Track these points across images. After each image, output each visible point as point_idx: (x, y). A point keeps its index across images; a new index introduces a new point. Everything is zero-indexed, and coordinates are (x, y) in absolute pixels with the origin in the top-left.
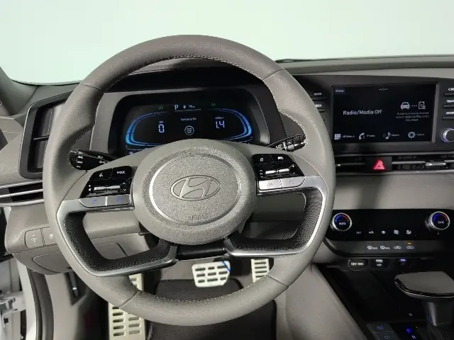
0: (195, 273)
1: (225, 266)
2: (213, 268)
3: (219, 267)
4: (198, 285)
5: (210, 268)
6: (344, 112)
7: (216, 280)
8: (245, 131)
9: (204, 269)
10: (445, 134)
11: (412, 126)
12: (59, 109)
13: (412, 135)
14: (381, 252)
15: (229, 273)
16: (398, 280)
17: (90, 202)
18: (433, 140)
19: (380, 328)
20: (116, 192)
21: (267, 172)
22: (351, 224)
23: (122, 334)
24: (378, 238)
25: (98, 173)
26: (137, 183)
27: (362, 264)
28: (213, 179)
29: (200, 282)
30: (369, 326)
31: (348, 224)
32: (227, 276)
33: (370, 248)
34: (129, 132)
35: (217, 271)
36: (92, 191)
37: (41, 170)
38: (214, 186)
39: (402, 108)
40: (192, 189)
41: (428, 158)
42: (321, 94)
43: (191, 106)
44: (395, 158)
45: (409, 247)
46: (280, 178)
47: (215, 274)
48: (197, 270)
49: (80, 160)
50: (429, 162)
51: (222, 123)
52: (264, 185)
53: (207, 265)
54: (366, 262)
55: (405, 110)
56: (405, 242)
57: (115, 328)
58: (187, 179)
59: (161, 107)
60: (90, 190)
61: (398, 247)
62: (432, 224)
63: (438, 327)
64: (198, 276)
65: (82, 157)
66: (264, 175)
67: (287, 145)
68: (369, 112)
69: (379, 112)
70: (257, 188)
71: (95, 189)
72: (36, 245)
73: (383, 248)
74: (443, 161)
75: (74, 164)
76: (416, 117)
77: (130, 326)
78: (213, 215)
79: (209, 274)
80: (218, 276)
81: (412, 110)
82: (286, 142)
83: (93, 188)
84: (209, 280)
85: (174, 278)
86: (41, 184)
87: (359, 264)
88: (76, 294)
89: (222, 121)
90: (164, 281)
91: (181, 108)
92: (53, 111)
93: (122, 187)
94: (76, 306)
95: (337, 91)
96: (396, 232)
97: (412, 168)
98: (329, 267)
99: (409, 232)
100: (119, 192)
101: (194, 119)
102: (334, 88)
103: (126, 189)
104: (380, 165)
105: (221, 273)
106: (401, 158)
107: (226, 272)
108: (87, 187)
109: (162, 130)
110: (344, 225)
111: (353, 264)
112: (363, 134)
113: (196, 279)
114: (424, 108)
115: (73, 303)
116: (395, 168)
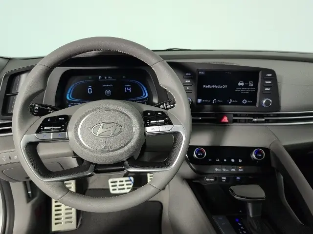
0: (110, 184)
1: (130, 180)
2: (122, 181)
3: (126, 181)
4: (112, 192)
5: (120, 181)
6: (204, 86)
7: (124, 189)
8: (144, 94)
9: (116, 182)
10: (264, 102)
11: (245, 96)
12: (23, 76)
13: (245, 101)
14: (223, 172)
15: (132, 184)
16: (231, 190)
17: (42, 136)
18: (257, 105)
19: (220, 218)
20: (58, 130)
21: (151, 122)
22: (205, 154)
23: (60, 223)
24: (222, 163)
25: (48, 118)
26: (71, 125)
27: (213, 180)
28: (118, 125)
29: (113, 190)
30: (214, 217)
31: (204, 154)
32: (131, 186)
33: (216, 170)
34: (69, 92)
35: (125, 183)
36: (43, 130)
37: (11, 114)
38: (119, 129)
39: (239, 85)
40: (104, 130)
41: (254, 116)
42: (190, 74)
43: (110, 77)
44: (235, 115)
45: (240, 170)
46: (159, 125)
47: (123, 185)
48: (112, 182)
49: (36, 109)
50: (255, 118)
51: (129, 89)
52: (149, 129)
53: (118, 180)
54: (215, 178)
55: (241, 86)
56: (238, 166)
57: (56, 219)
58: (102, 124)
59: (90, 77)
60: (42, 129)
61: (233, 170)
62: (254, 156)
63: (253, 218)
64: (113, 186)
65: (37, 108)
66: (150, 123)
67: (166, 106)
68: (219, 87)
69: (225, 86)
70: (145, 131)
71: (45, 128)
72: (5, 163)
73: (224, 170)
74: (263, 118)
75: (32, 112)
76: (247, 91)
77: (66, 218)
78: (117, 147)
79: (120, 185)
80: (126, 187)
81: (245, 86)
82: (166, 103)
83: (43, 127)
84: (119, 189)
85: (97, 188)
86: (11, 123)
87: (211, 180)
88: (31, 196)
89: (129, 87)
90: (90, 189)
91: (103, 78)
92: (20, 77)
93: (62, 128)
94: (30, 204)
95: (200, 73)
96: (233, 160)
97: (246, 121)
98: (194, 181)
99: (240, 161)
100: (60, 131)
101: (111, 85)
102: (198, 71)
103: (64, 129)
104: (226, 119)
105: (127, 185)
106: (239, 115)
107: (130, 184)
108: (40, 127)
109: (90, 92)
110: (201, 155)
111: (208, 180)
112: (215, 100)
113: (111, 188)
114: (252, 85)
115: (28, 201)
116: (235, 121)
